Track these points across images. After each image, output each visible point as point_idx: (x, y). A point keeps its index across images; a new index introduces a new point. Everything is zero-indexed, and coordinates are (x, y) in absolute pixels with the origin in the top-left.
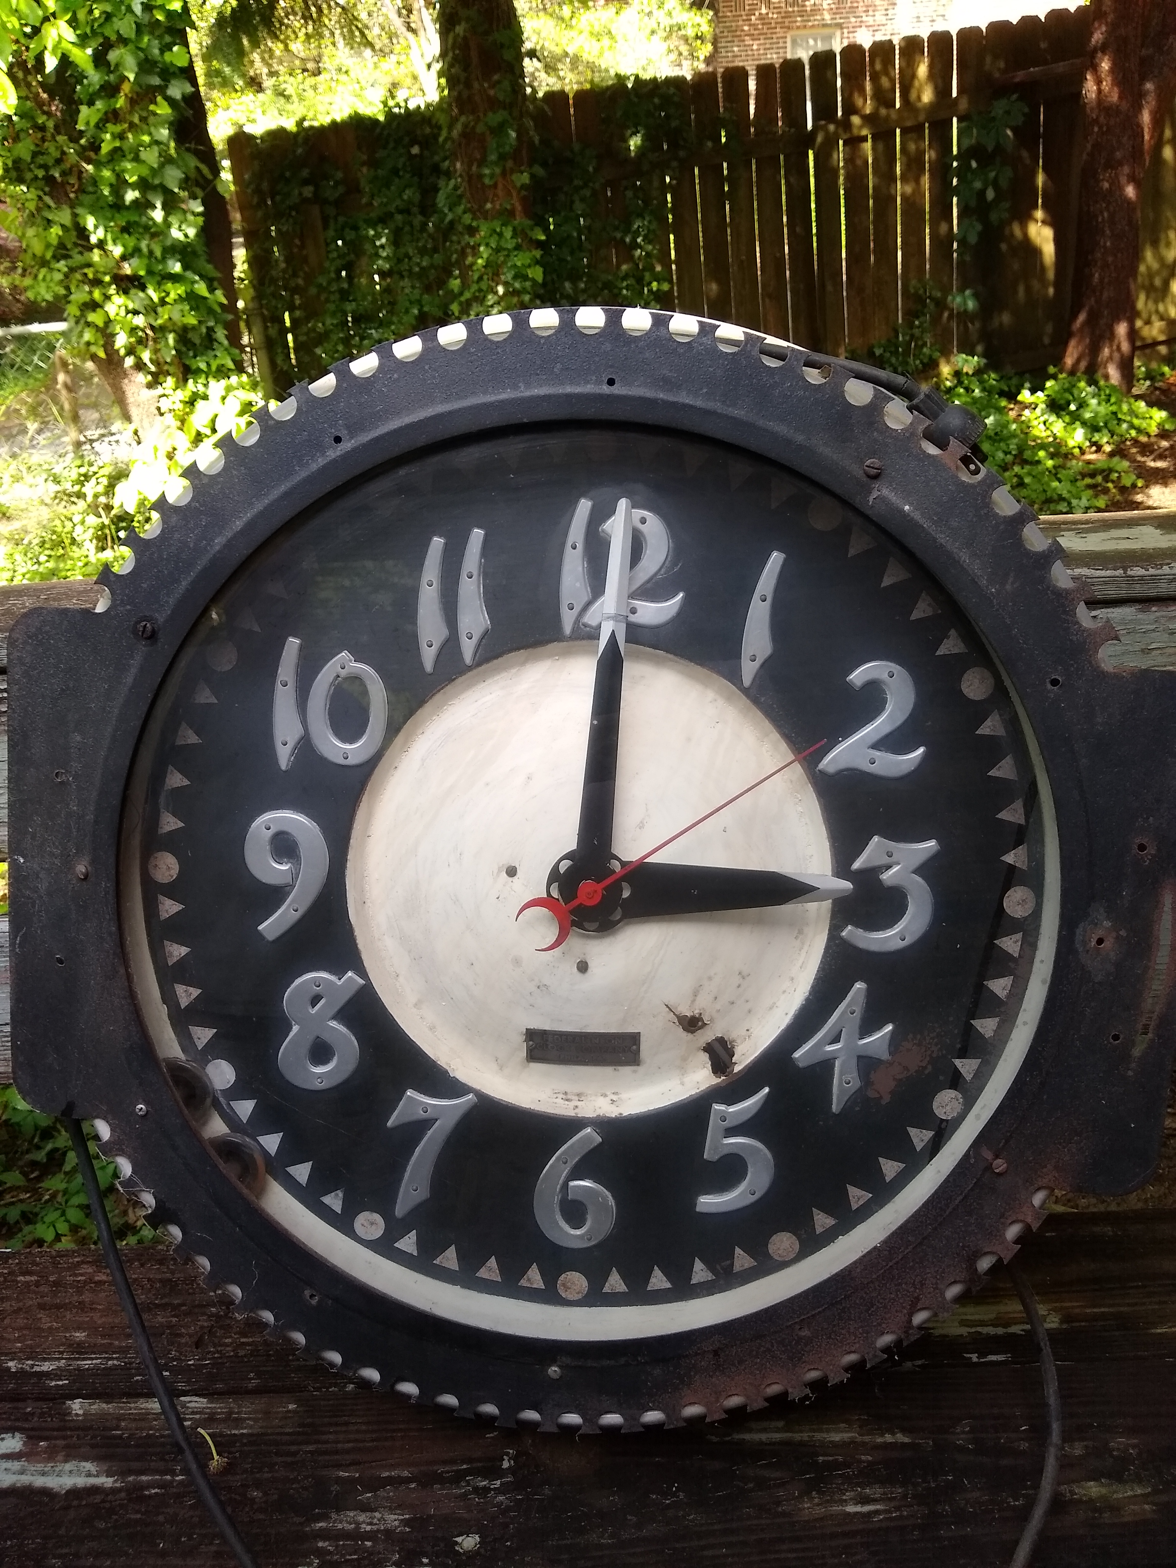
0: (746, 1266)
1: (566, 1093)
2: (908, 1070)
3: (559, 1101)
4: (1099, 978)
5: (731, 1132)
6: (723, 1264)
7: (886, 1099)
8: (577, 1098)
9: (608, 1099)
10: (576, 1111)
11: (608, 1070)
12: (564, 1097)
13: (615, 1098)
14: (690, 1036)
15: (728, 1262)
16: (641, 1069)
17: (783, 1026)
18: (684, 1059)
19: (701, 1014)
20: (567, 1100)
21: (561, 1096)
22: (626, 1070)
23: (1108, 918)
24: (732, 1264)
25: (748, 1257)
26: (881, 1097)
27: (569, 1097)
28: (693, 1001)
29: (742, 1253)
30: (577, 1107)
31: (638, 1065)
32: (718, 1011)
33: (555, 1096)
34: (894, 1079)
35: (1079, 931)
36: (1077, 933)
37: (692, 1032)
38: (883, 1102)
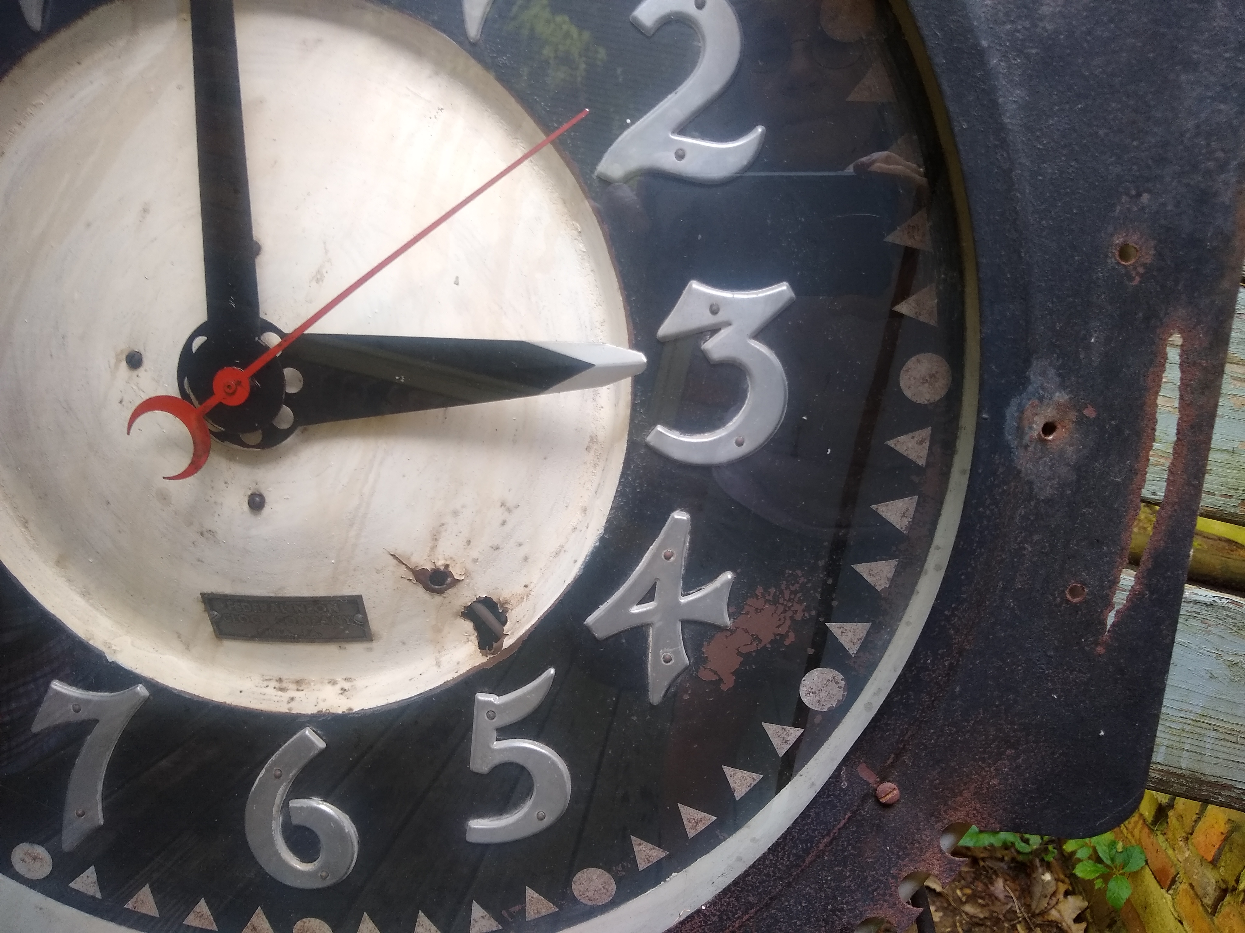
0: (544, 912)
1: (280, 680)
2: (760, 641)
3: (270, 691)
4: (1048, 492)
5: (505, 732)
6: (511, 910)
7: (728, 683)
8: (294, 686)
9: (337, 688)
10: (292, 705)
11: (331, 649)
12: (278, 685)
13: (346, 685)
14: (438, 599)
15: (517, 908)
16: (375, 644)
17: (569, 579)
18: (438, 630)
19: (447, 566)
20: (282, 689)
21: (273, 684)
22: (356, 649)
23: (1062, 386)
24: (524, 910)
25: (545, 902)
26: (721, 680)
27: (284, 685)
28: (434, 548)
29: (536, 895)
30: (292, 699)
31: (371, 640)
32: (475, 561)
33: (266, 683)
34: (740, 654)
35: (1011, 412)
36: (1008, 415)
37: (440, 592)
38: (724, 688)
